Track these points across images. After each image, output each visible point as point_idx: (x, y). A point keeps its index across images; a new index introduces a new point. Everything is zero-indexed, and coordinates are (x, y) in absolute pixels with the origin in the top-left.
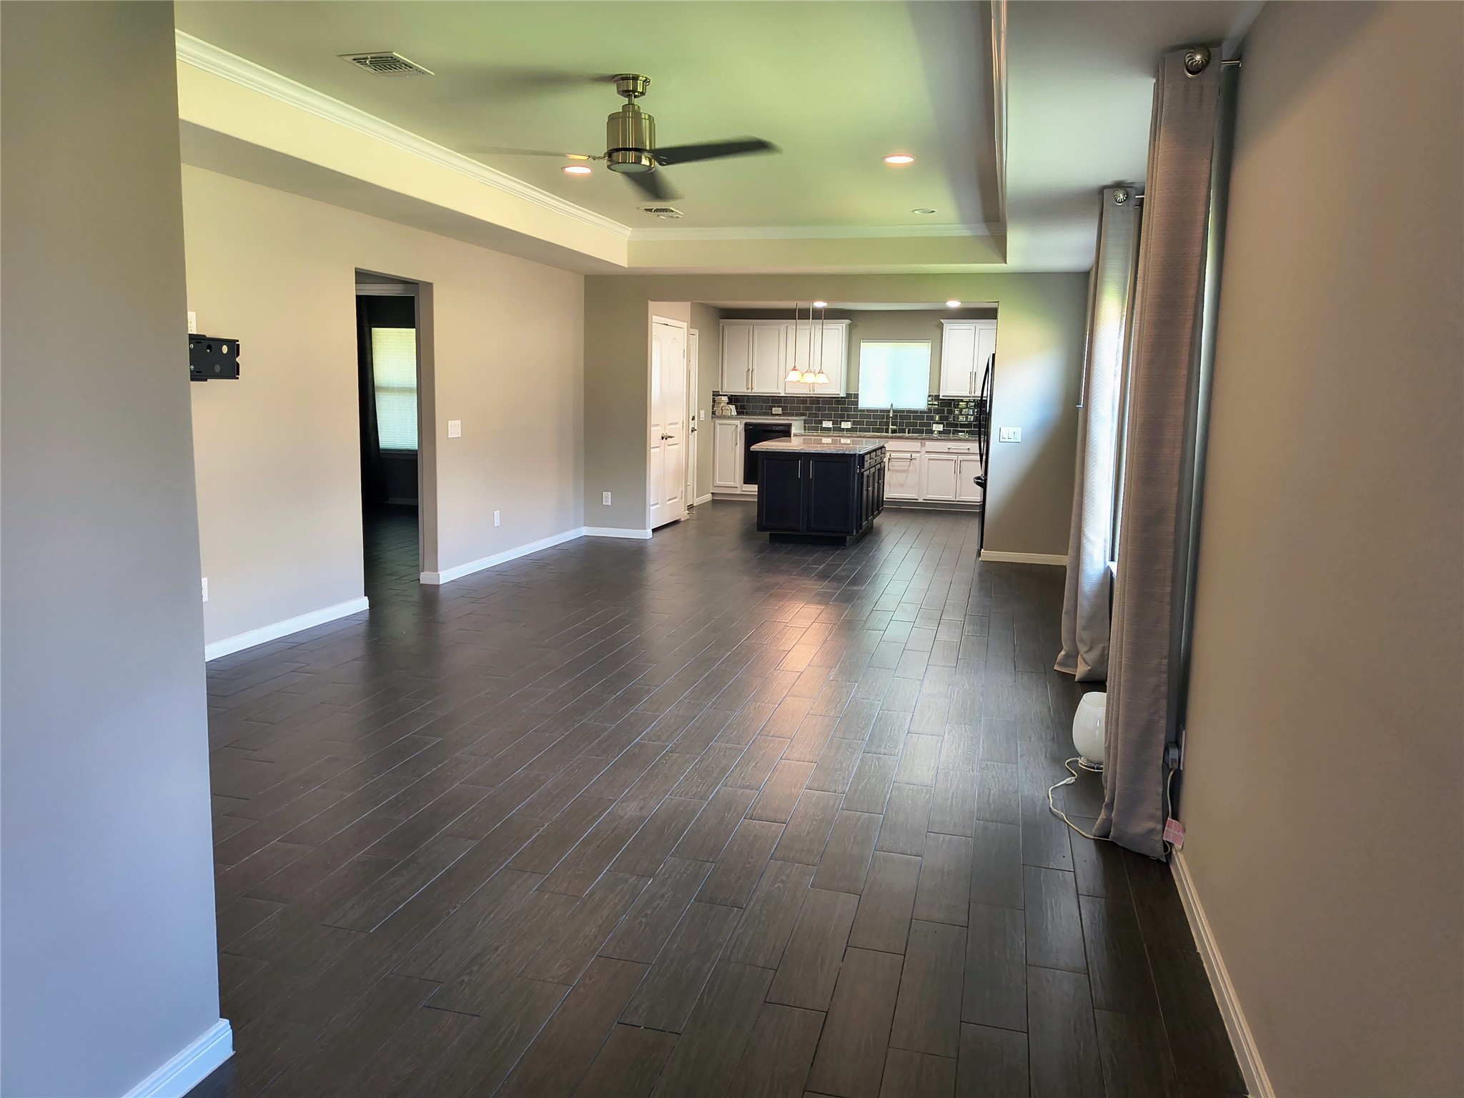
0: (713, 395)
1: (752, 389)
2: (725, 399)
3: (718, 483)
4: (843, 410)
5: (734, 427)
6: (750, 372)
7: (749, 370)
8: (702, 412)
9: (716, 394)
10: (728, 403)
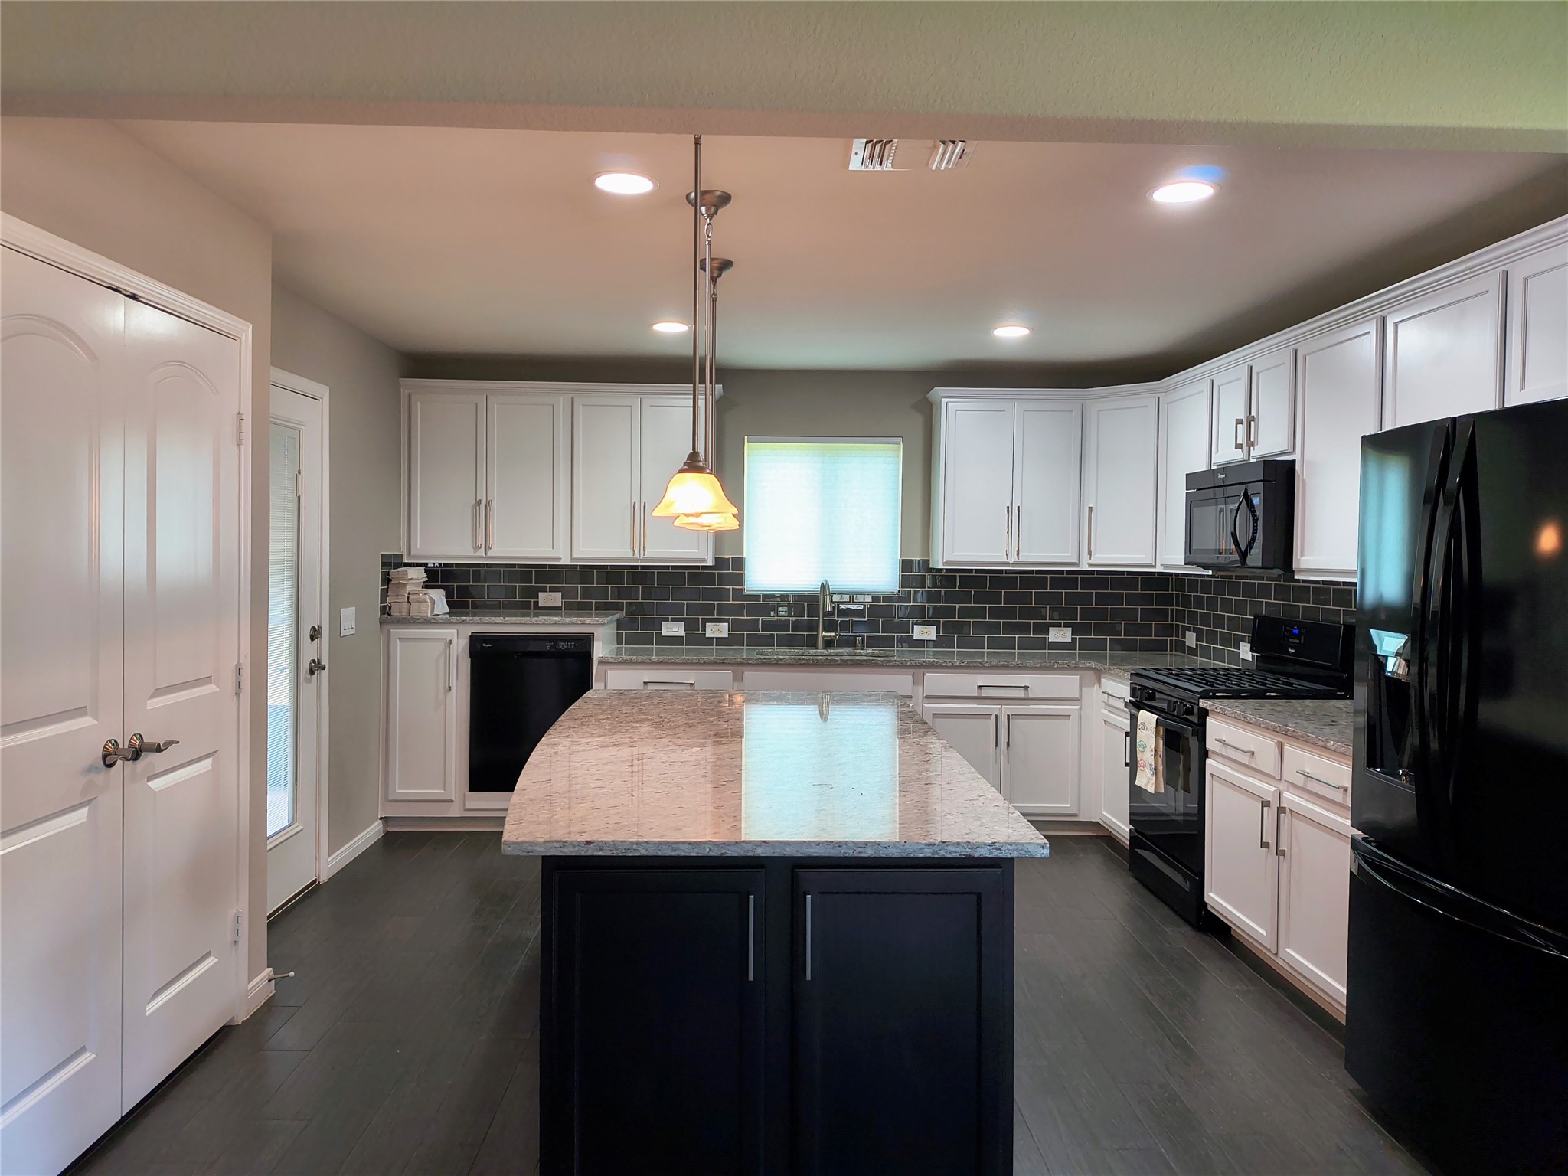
0: (384, 565)
1: (488, 548)
2: (418, 575)
3: (399, 790)
4: (707, 594)
5: (441, 645)
6: (480, 510)
7: (479, 503)
8: (348, 615)
9: (392, 562)
10: (426, 585)
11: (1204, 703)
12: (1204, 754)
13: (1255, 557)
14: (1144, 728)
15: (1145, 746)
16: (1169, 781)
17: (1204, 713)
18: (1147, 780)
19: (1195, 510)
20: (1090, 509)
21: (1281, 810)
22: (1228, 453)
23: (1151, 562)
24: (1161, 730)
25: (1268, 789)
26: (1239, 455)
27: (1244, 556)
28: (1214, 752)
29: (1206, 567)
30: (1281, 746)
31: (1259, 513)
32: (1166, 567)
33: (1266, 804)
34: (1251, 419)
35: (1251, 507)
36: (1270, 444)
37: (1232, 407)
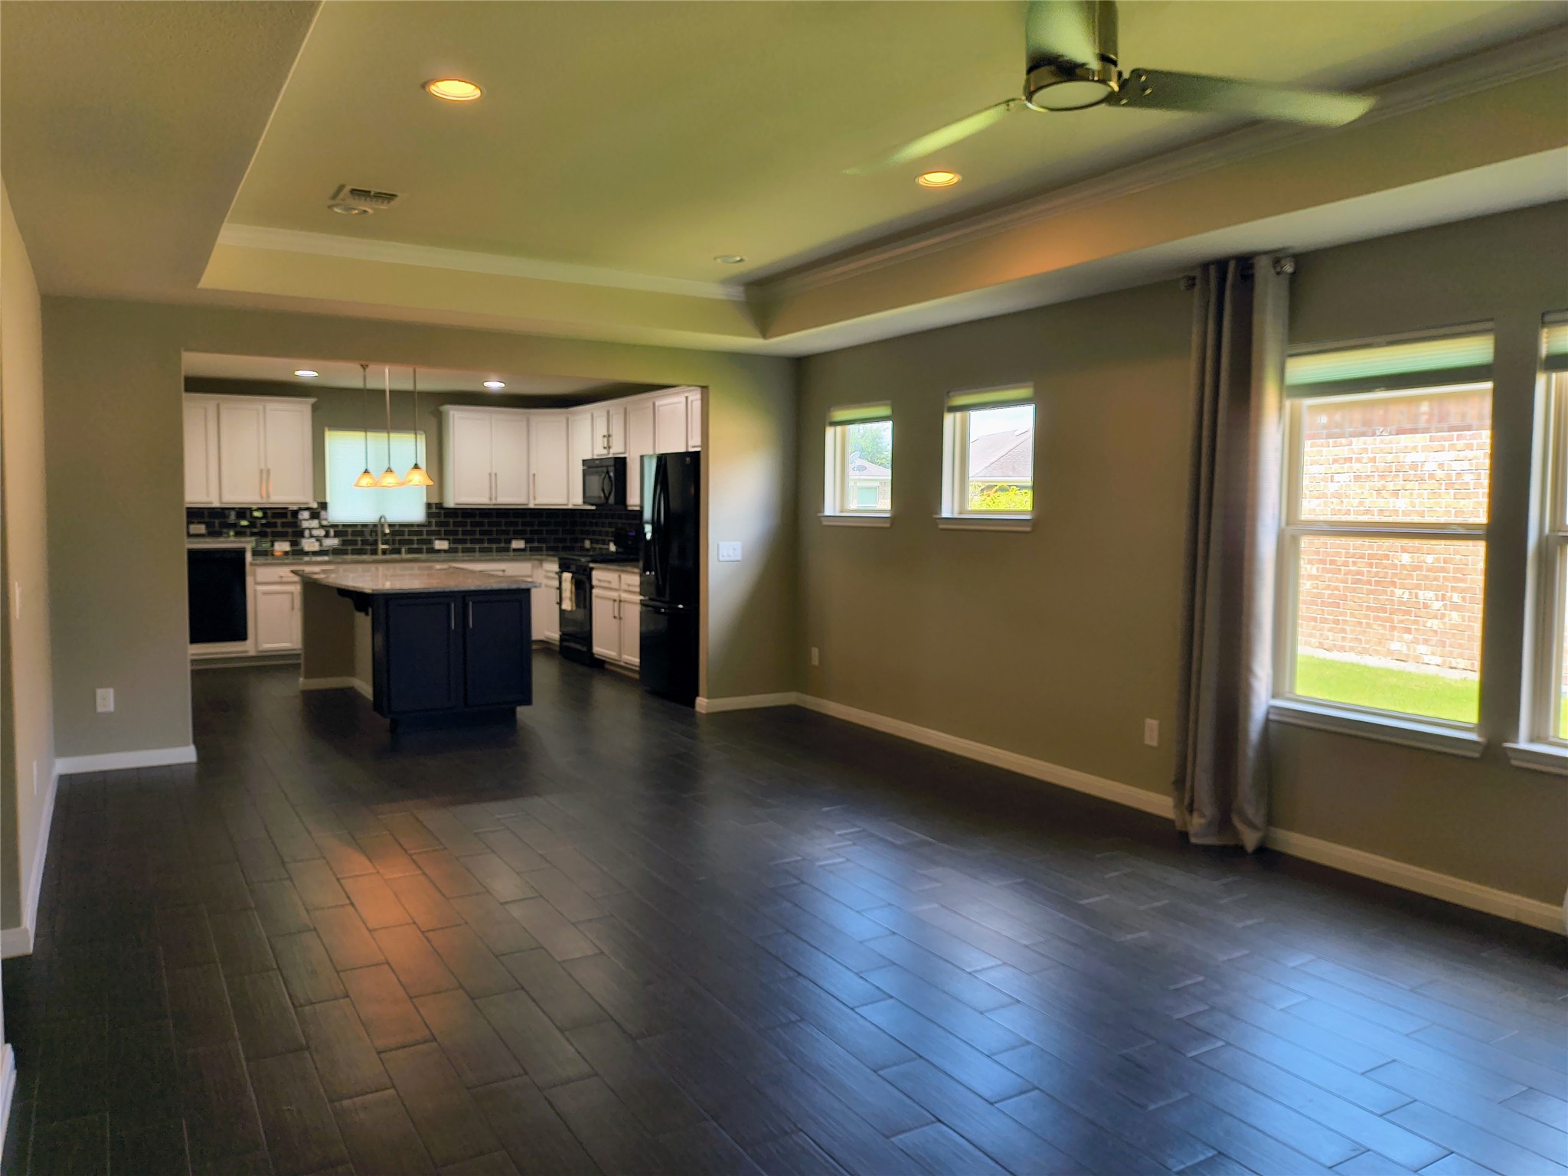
11: (591, 565)
12: (592, 587)
13: (612, 500)
14: (565, 580)
15: (566, 590)
16: (578, 605)
17: (592, 569)
18: (567, 605)
19: (587, 478)
20: (534, 475)
21: (620, 601)
22: (600, 452)
23: (565, 502)
24: (574, 581)
25: (614, 595)
26: (605, 452)
27: (607, 498)
28: (597, 586)
29: (592, 505)
30: (620, 576)
31: (613, 479)
32: (574, 505)
33: (615, 601)
34: (609, 436)
35: (610, 477)
36: (617, 450)
37: (601, 430)
